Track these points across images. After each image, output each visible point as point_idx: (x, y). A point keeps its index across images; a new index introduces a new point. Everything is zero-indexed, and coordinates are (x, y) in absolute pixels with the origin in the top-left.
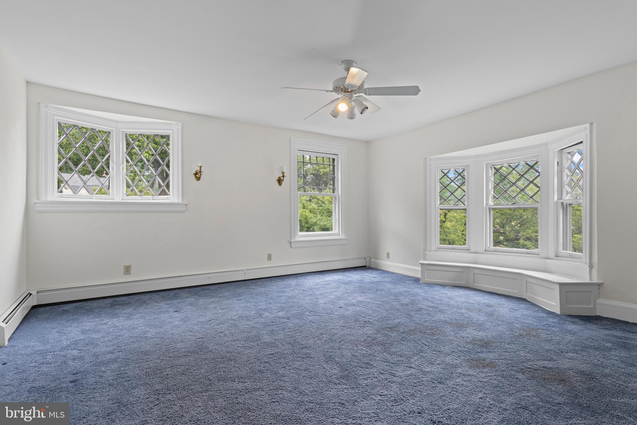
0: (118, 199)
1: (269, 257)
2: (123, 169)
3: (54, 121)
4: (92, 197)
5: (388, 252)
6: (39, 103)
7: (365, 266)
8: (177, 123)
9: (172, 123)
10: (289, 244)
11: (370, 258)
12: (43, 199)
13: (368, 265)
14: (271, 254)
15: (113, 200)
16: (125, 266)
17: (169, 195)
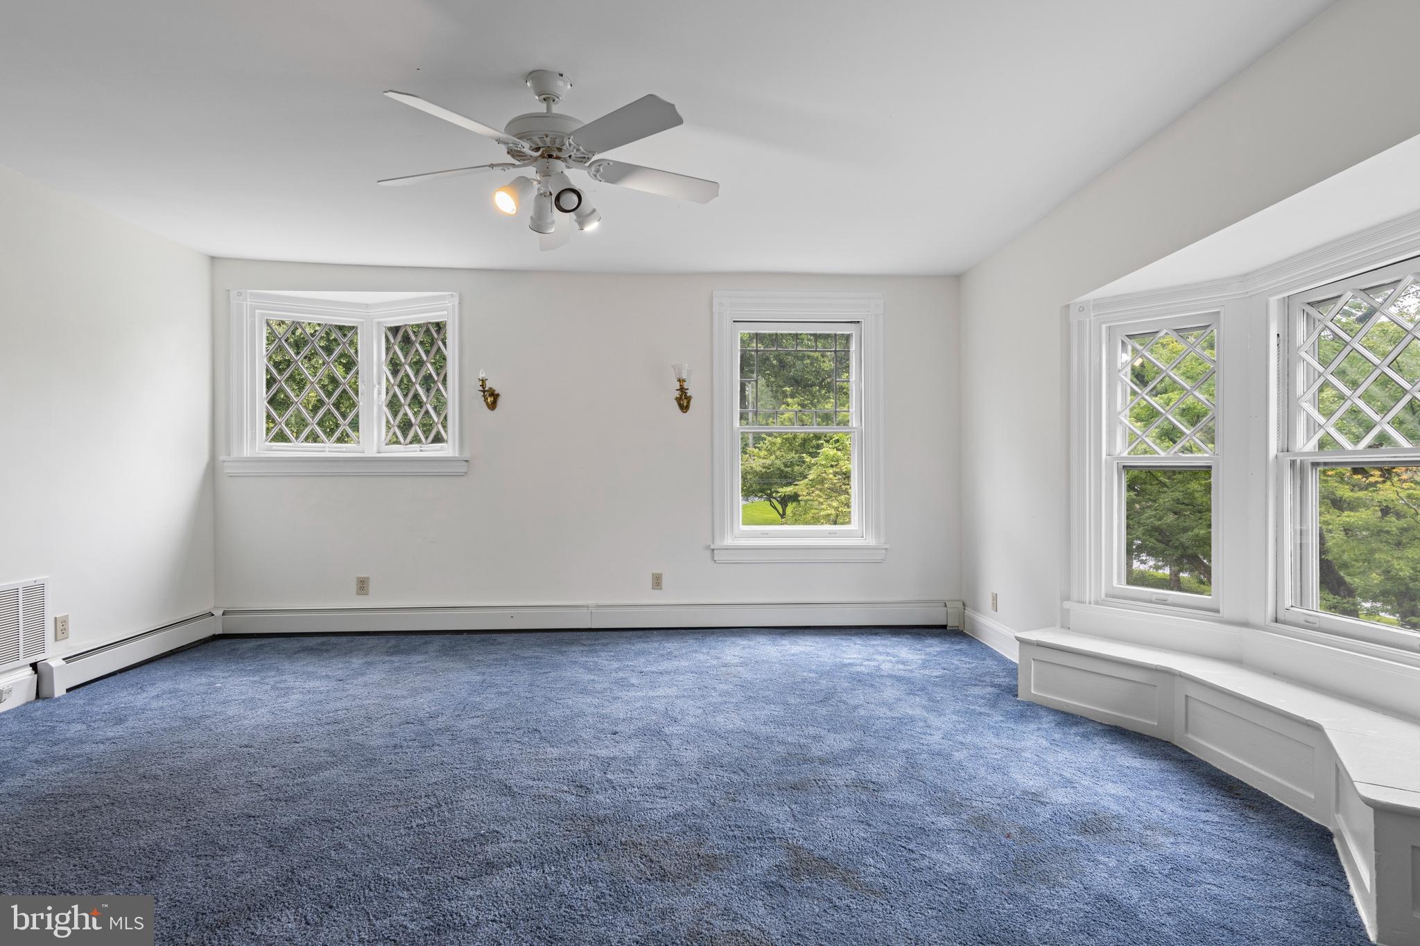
0: (371, 452)
1: (657, 582)
2: (379, 393)
3: (255, 318)
4: (323, 449)
5: (995, 592)
6: (228, 291)
7: (944, 627)
8: (452, 295)
9: (445, 295)
10: (708, 553)
11: (964, 605)
12: (235, 455)
13: (952, 623)
14: (661, 574)
15: (364, 452)
16: (358, 578)
17: (447, 442)
